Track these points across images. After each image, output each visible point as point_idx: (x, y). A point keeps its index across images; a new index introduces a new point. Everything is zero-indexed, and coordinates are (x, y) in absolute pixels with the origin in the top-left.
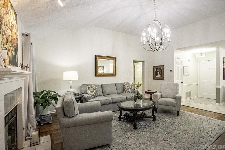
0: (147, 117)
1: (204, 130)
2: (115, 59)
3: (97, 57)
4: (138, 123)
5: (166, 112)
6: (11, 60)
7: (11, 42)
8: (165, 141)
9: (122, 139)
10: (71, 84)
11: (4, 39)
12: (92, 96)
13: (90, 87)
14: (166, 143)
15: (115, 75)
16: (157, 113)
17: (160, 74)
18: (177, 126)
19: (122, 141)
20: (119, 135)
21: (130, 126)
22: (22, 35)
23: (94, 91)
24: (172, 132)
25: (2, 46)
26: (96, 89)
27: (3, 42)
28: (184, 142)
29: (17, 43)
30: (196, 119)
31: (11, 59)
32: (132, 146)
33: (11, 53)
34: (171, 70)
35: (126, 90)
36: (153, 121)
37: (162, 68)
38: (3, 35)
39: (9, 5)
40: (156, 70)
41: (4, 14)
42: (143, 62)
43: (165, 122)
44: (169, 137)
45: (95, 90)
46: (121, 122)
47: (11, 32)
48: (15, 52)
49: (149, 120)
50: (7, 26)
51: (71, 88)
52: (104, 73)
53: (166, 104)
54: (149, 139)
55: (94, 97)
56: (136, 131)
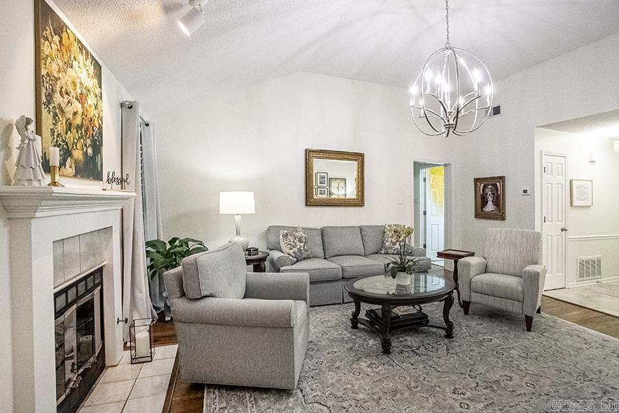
0: (429, 324)
1: (598, 382)
2: (359, 157)
3: (309, 154)
4: (401, 339)
5: (494, 315)
6: (82, 167)
7: (79, 127)
8: (455, 396)
9: (341, 374)
10: (239, 224)
11: (59, 123)
12: (291, 257)
13: (287, 234)
14: (456, 400)
15: (359, 202)
16: (467, 317)
17: (493, 202)
18: (511, 359)
19: (340, 380)
20: (338, 364)
21: (375, 345)
22: (119, 106)
23: (298, 244)
24: (488, 372)
25: (54, 138)
26: (303, 240)
27: (56, 130)
28: (511, 407)
29: (100, 128)
30: (584, 346)
31: (81, 165)
32: (361, 396)
33: (81, 152)
34: (525, 191)
35: (387, 244)
36: (446, 337)
37: (498, 184)
38: (55, 115)
39: (75, 47)
40: (483, 191)
41: (59, 71)
42: (446, 165)
43: (481, 343)
44: (474, 385)
45: (300, 241)
46: (355, 330)
47: (79, 106)
48: (93, 149)
49: (435, 333)
50: (67, 93)
51: (238, 233)
52: (348, 197)
53: (493, 292)
54: (413, 384)
55: (297, 261)
56: (385, 358)
